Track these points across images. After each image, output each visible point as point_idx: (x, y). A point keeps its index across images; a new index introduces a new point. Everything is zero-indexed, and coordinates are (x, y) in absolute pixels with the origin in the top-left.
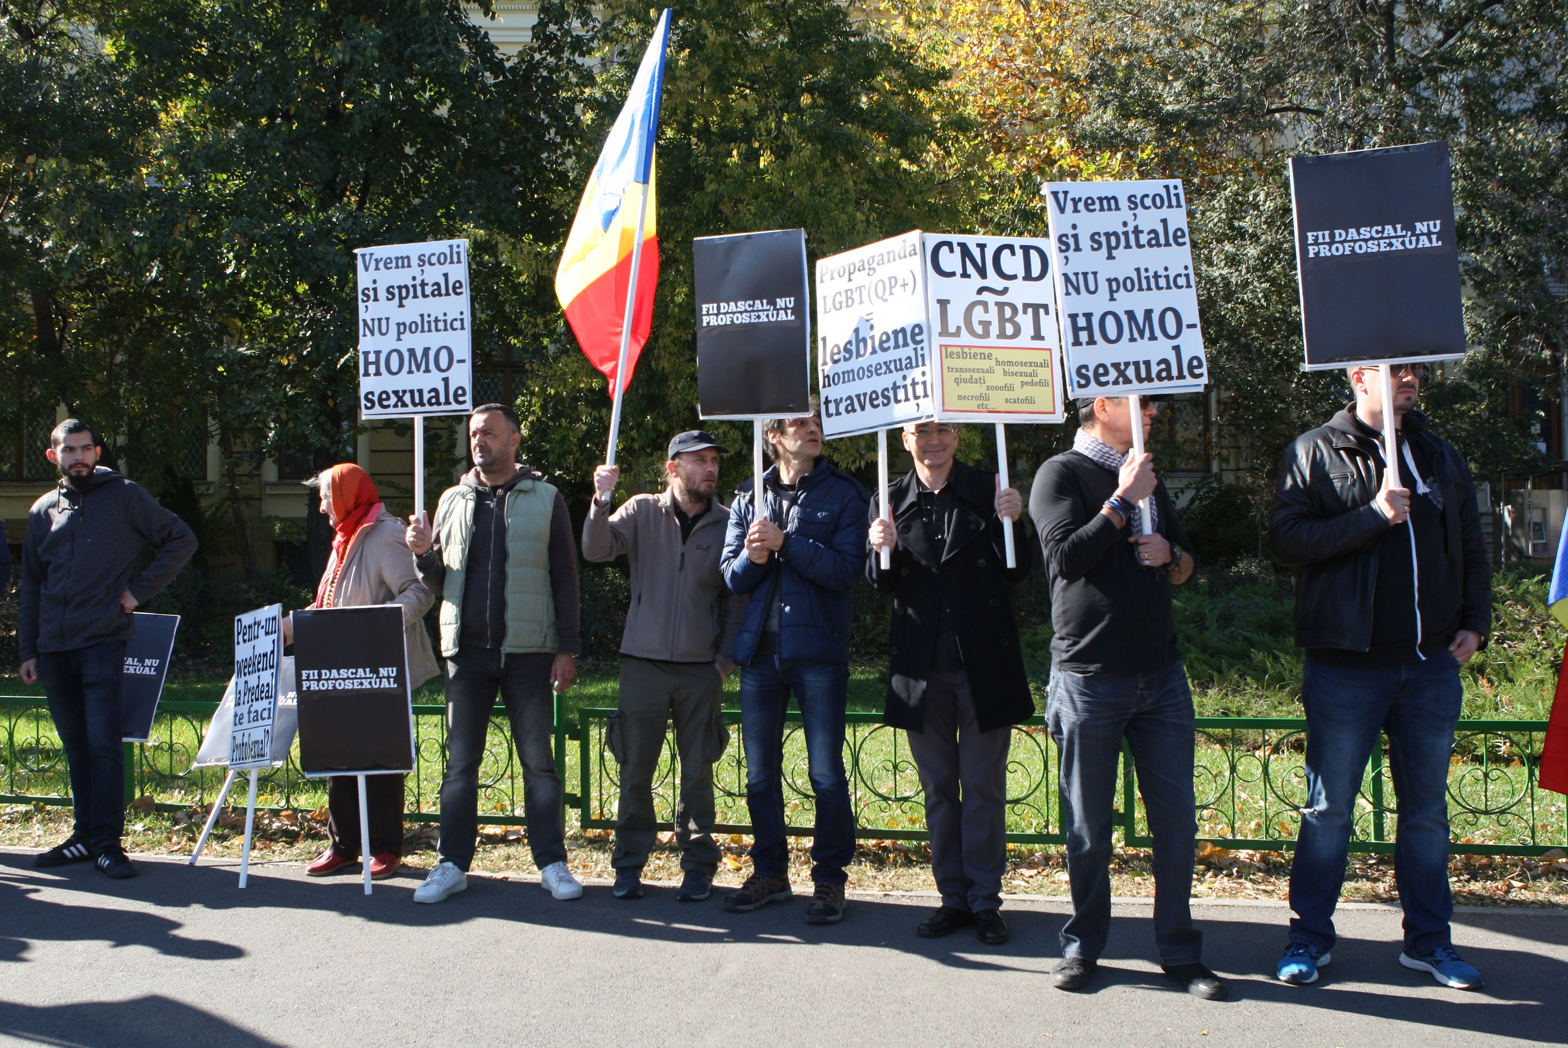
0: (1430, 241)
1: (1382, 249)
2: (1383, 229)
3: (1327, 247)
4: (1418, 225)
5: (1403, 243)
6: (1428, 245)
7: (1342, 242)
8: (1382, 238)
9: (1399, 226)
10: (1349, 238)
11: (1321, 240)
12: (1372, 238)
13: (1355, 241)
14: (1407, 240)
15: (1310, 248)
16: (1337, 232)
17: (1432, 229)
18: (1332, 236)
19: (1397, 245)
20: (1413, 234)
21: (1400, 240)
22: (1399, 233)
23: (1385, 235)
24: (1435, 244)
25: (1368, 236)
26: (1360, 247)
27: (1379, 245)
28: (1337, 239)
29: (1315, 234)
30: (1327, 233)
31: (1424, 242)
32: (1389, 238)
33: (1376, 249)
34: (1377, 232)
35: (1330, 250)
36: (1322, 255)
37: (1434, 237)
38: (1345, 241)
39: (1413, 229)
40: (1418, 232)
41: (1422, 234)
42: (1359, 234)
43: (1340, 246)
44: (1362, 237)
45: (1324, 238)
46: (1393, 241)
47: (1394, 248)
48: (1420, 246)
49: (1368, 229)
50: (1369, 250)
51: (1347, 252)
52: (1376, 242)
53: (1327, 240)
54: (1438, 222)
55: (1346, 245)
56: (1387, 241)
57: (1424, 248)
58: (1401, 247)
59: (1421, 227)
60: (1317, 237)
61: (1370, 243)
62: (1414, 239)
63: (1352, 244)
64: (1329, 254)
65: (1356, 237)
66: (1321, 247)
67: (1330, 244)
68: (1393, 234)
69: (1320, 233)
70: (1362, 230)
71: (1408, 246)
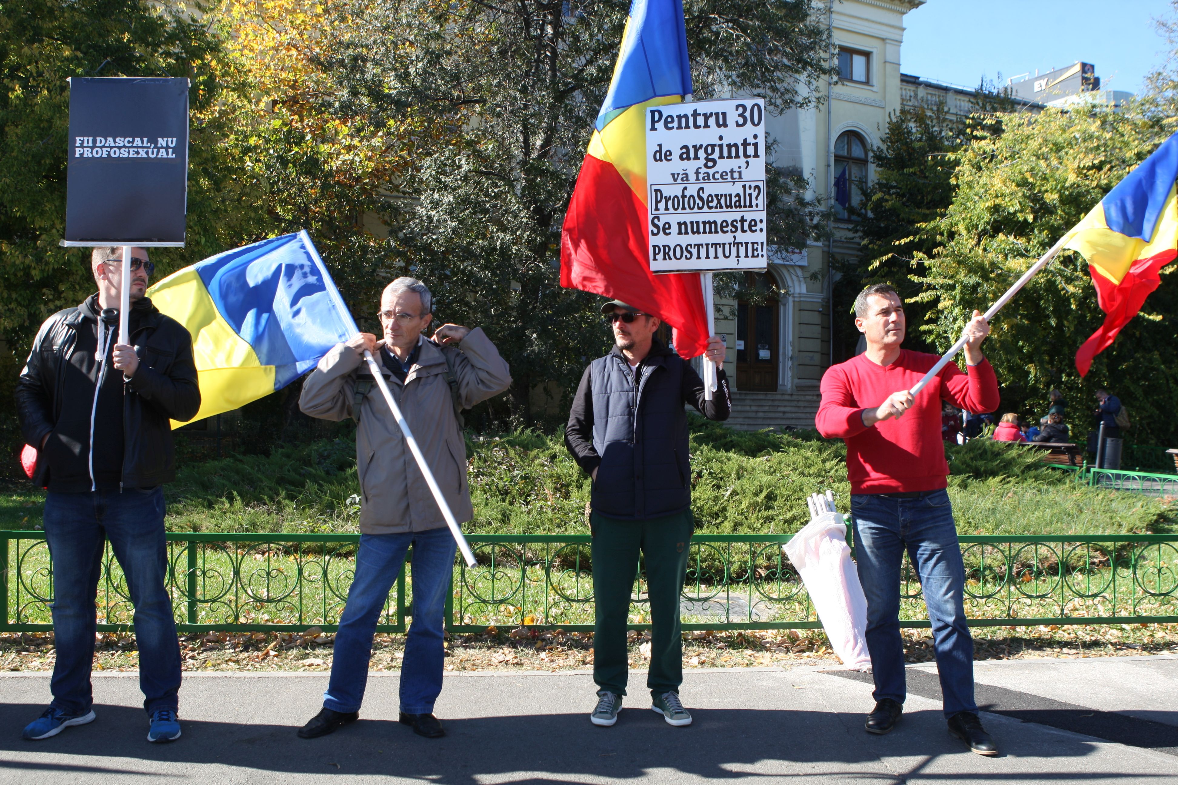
0: (167, 154)
1: (131, 156)
2: (134, 140)
3: (90, 150)
4: (160, 140)
5: (147, 153)
6: (165, 156)
7: (101, 147)
8: (132, 147)
9: (145, 139)
10: (107, 145)
11: (85, 144)
12: (124, 146)
13: (111, 148)
14: (150, 150)
15: (77, 149)
16: (98, 139)
17: (170, 145)
18: (94, 142)
19: (143, 154)
20: (155, 147)
21: (145, 150)
22: (145, 145)
23: (135, 145)
24: (170, 156)
25: (122, 144)
26: (115, 153)
27: (129, 152)
28: (98, 144)
29: (82, 139)
30: (91, 139)
31: (163, 154)
32: (137, 147)
33: (126, 155)
34: (129, 142)
35: (92, 153)
36: (85, 156)
37: (170, 150)
38: (104, 146)
39: (156, 143)
40: (159, 145)
41: (162, 147)
42: (115, 142)
43: (99, 150)
44: (117, 145)
45: (88, 143)
46: (140, 150)
47: (140, 156)
48: (159, 156)
49: (122, 139)
50: (121, 156)
51: (104, 155)
52: (127, 150)
53: (91, 144)
54: (174, 139)
55: (104, 149)
56: (136, 150)
57: (162, 158)
58: (145, 156)
59: (162, 142)
60: (83, 141)
61: (122, 150)
62: (155, 150)
63: (109, 149)
64: (90, 156)
65: (112, 144)
66: (85, 149)
67: (92, 148)
68: (140, 145)
69: (86, 139)
70: (118, 139)
71: (151, 155)
